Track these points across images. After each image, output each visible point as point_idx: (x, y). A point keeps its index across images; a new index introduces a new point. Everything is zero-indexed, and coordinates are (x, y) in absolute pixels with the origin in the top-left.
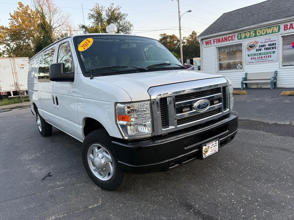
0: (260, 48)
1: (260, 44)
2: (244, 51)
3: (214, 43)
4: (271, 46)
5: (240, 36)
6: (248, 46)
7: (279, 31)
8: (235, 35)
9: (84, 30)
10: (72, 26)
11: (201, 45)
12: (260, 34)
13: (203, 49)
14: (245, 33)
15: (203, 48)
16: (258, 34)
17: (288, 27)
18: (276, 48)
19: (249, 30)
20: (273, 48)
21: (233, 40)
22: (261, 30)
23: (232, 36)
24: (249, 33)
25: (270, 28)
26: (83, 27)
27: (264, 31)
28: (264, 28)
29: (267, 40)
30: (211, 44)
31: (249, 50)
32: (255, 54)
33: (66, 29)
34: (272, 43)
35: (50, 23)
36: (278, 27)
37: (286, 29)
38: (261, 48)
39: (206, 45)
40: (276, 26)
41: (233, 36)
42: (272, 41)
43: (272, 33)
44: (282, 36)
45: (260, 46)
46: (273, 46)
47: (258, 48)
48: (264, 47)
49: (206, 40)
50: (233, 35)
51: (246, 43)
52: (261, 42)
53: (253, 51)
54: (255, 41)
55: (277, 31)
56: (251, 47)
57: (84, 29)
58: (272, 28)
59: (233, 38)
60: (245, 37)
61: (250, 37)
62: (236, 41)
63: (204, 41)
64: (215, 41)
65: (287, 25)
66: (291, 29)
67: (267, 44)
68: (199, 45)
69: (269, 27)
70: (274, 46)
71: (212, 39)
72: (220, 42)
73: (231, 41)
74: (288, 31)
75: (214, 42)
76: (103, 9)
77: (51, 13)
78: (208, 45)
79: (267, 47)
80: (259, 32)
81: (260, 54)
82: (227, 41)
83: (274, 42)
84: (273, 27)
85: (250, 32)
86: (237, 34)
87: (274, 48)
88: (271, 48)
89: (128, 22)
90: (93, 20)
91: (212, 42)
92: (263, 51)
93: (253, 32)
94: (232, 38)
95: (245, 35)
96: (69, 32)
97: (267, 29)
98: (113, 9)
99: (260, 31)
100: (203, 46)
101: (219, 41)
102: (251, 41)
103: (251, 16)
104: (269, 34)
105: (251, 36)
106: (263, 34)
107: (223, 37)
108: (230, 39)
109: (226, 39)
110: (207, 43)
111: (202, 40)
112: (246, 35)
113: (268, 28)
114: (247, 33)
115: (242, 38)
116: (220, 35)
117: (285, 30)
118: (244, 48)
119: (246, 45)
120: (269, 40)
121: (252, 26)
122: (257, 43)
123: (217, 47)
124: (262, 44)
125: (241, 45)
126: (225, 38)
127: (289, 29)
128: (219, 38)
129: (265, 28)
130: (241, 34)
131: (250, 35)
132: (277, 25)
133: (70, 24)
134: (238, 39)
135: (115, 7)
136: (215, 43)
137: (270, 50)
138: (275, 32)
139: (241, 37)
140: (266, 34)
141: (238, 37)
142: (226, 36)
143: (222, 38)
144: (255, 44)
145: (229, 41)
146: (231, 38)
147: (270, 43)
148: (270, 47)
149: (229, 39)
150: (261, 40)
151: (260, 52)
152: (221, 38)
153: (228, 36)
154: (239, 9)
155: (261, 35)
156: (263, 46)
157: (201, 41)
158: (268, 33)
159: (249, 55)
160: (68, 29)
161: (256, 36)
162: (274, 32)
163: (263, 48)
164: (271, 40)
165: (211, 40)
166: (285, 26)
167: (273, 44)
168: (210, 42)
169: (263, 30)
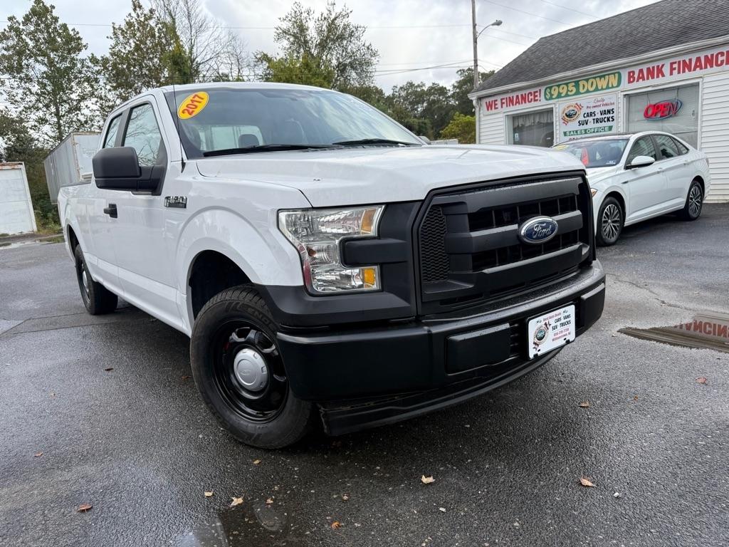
0: (586, 119)
1: (585, 110)
2: (558, 124)
3: (502, 107)
4: (605, 116)
5: (550, 93)
6: (564, 115)
7: (619, 84)
8: (540, 90)
9: (266, 64)
10: (243, 55)
11: (477, 109)
12: (585, 90)
13: (483, 119)
14: (559, 86)
15: (482, 115)
16: (581, 90)
17: (636, 76)
18: (613, 120)
19: (566, 81)
20: (608, 120)
21: (537, 100)
22: (587, 80)
23: (535, 92)
24: (565, 86)
25: (604, 76)
26: (265, 58)
27: (592, 83)
28: (593, 78)
29: (598, 101)
30: (497, 108)
31: (566, 122)
32: (577, 131)
33: (229, 62)
34: (606, 108)
35: (191, 53)
36: (617, 75)
37: (632, 79)
38: (588, 118)
39: (488, 110)
40: (614, 74)
41: (537, 92)
42: (606, 105)
43: (608, 88)
44: (625, 95)
45: (585, 115)
46: (608, 115)
47: (581, 118)
48: (594, 118)
49: (488, 100)
50: (537, 89)
51: (560, 107)
52: (587, 107)
53: (573, 125)
54: (577, 104)
55: (615, 85)
56: (569, 116)
57: (264, 62)
58: (607, 77)
59: (537, 96)
60: (559, 96)
61: (567, 95)
62: (541, 104)
63: (484, 102)
64: (503, 101)
65: (633, 72)
66: (641, 80)
67: (597, 110)
68: (473, 110)
69: (602, 75)
70: (611, 115)
71: (499, 98)
72: (513, 105)
73: (533, 104)
74: (635, 85)
75: (502, 103)
76: (311, 17)
77: (194, 31)
78: (491, 109)
79: (598, 116)
80: (584, 86)
81: (585, 130)
82: (525, 102)
83: (609, 108)
84: (609, 75)
85: (567, 84)
86: (546, 87)
87: (611, 119)
88: (606, 120)
89: (367, 44)
90: (285, 43)
91: (499, 103)
92: (591, 125)
93: (573, 84)
94: (535, 96)
95: (559, 92)
96: (235, 68)
97: (598, 79)
98: (333, 17)
99: (585, 82)
100: (481, 112)
101: (511, 101)
102: (568, 104)
103: (582, 47)
104: (602, 89)
105: (569, 93)
106: (591, 89)
107: (519, 93)
108: (531, 99)
109: (524, 99)
110: (489, 106)
111: (480, 99)
112: (561, 91)
113: (600, 77)
114: (561, 87)
115: (554, 97)
116: (513, 90)
117: (630, 82)
118: (556, 117)
119: (561, 112)
120: (601, 103)
121: (569, 73)
122: (580, 107)
123: (507, 115)
124: (589, 111)
125: (550, 111)
126: (522, 95)
127: (638, 81)
128: (510, 95)
129: (595, 78)
130: (551, 88)
131: (568, 91)
132: (616, 71)
133: (238, 51)
134: (546, 99)
135: (338, 10)
136: (504, 105)
137: (603, 124)
138: (613, 87)
139: (552, 95)
140: (597, 89)
141: (545, 94)
142: (523, 92)
143: (517, 96)
144: (576, 110)
145: (529, 102)
146: (532, 97)
147: (603, 108)
148: (603, 116)
149: (530, 97)
150: (587, 101)
151: (585, 127)
152: (514, 95)
153: (527, 92)
154: (570, 30)
155: (588, 91)
156: (591, 115)
157: (477, 102)
158: (600, 88)
159: (565, 134)
160: (234, 60)
161: (578, 93)
162: (610, 86)
163: (590, 119)
164: (604, 103)
165: (496, 101)
166: (629, 73)
167: (609, 112)
168: (496, 105)
169: (590, 81)
